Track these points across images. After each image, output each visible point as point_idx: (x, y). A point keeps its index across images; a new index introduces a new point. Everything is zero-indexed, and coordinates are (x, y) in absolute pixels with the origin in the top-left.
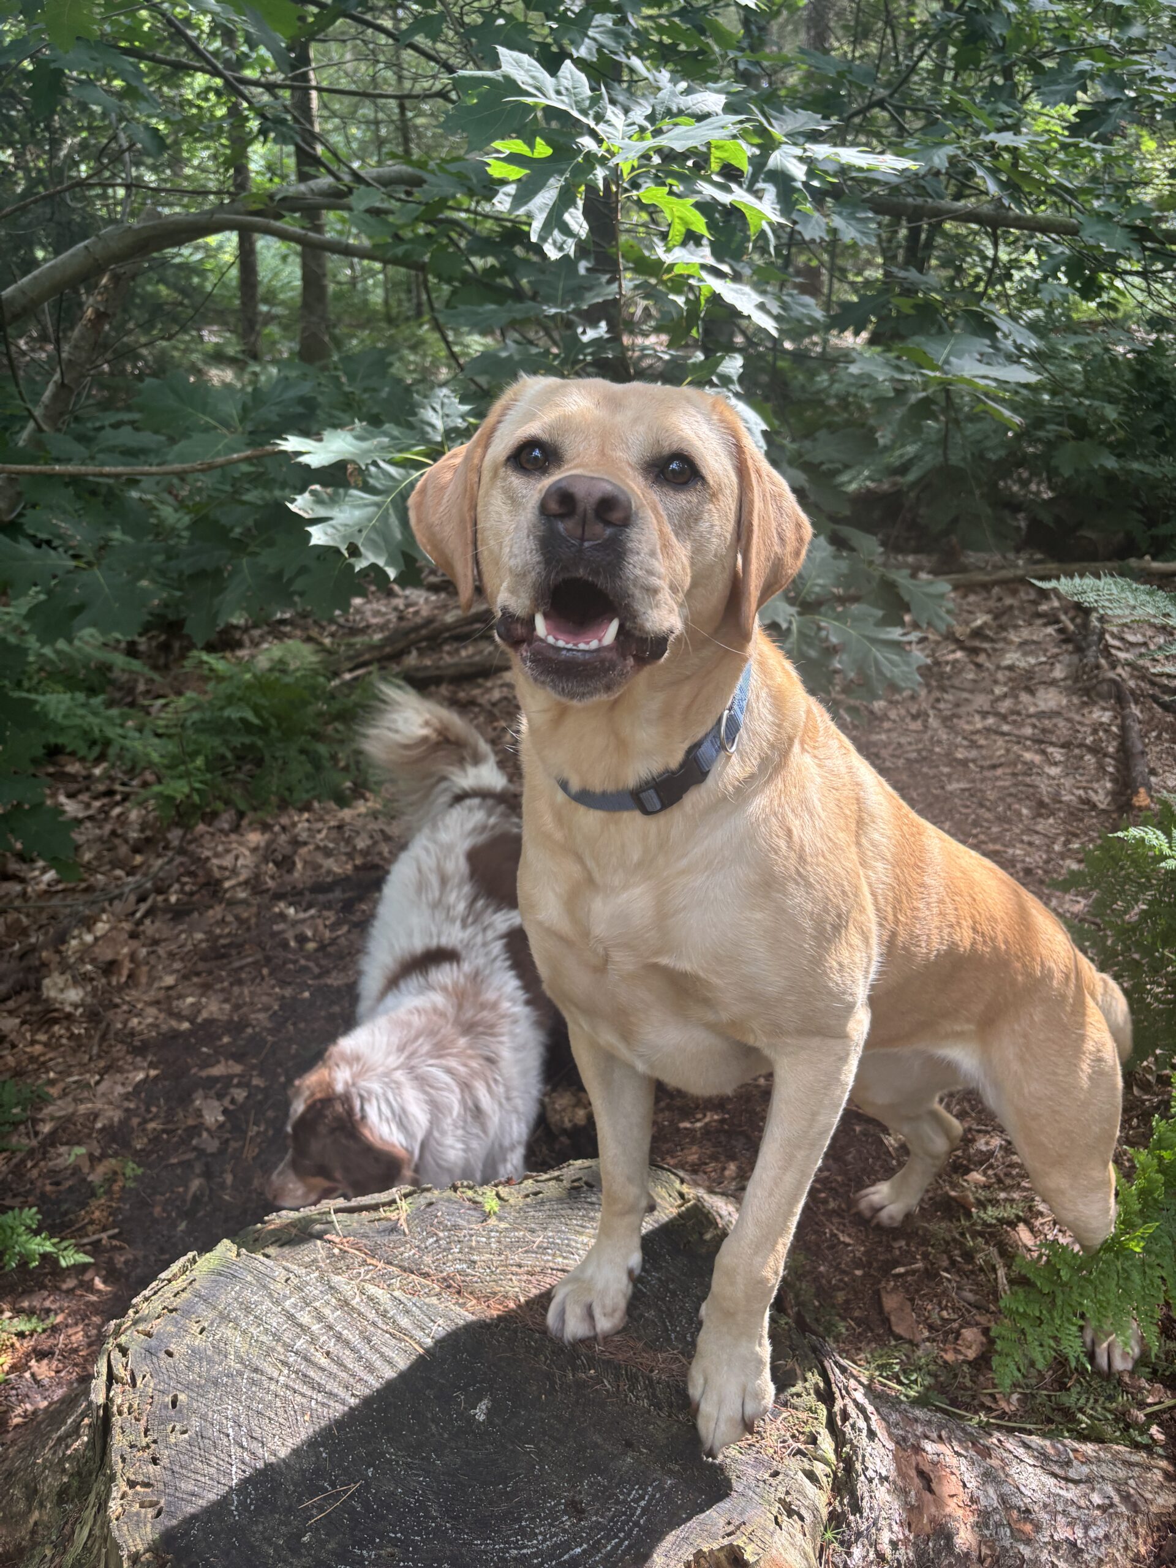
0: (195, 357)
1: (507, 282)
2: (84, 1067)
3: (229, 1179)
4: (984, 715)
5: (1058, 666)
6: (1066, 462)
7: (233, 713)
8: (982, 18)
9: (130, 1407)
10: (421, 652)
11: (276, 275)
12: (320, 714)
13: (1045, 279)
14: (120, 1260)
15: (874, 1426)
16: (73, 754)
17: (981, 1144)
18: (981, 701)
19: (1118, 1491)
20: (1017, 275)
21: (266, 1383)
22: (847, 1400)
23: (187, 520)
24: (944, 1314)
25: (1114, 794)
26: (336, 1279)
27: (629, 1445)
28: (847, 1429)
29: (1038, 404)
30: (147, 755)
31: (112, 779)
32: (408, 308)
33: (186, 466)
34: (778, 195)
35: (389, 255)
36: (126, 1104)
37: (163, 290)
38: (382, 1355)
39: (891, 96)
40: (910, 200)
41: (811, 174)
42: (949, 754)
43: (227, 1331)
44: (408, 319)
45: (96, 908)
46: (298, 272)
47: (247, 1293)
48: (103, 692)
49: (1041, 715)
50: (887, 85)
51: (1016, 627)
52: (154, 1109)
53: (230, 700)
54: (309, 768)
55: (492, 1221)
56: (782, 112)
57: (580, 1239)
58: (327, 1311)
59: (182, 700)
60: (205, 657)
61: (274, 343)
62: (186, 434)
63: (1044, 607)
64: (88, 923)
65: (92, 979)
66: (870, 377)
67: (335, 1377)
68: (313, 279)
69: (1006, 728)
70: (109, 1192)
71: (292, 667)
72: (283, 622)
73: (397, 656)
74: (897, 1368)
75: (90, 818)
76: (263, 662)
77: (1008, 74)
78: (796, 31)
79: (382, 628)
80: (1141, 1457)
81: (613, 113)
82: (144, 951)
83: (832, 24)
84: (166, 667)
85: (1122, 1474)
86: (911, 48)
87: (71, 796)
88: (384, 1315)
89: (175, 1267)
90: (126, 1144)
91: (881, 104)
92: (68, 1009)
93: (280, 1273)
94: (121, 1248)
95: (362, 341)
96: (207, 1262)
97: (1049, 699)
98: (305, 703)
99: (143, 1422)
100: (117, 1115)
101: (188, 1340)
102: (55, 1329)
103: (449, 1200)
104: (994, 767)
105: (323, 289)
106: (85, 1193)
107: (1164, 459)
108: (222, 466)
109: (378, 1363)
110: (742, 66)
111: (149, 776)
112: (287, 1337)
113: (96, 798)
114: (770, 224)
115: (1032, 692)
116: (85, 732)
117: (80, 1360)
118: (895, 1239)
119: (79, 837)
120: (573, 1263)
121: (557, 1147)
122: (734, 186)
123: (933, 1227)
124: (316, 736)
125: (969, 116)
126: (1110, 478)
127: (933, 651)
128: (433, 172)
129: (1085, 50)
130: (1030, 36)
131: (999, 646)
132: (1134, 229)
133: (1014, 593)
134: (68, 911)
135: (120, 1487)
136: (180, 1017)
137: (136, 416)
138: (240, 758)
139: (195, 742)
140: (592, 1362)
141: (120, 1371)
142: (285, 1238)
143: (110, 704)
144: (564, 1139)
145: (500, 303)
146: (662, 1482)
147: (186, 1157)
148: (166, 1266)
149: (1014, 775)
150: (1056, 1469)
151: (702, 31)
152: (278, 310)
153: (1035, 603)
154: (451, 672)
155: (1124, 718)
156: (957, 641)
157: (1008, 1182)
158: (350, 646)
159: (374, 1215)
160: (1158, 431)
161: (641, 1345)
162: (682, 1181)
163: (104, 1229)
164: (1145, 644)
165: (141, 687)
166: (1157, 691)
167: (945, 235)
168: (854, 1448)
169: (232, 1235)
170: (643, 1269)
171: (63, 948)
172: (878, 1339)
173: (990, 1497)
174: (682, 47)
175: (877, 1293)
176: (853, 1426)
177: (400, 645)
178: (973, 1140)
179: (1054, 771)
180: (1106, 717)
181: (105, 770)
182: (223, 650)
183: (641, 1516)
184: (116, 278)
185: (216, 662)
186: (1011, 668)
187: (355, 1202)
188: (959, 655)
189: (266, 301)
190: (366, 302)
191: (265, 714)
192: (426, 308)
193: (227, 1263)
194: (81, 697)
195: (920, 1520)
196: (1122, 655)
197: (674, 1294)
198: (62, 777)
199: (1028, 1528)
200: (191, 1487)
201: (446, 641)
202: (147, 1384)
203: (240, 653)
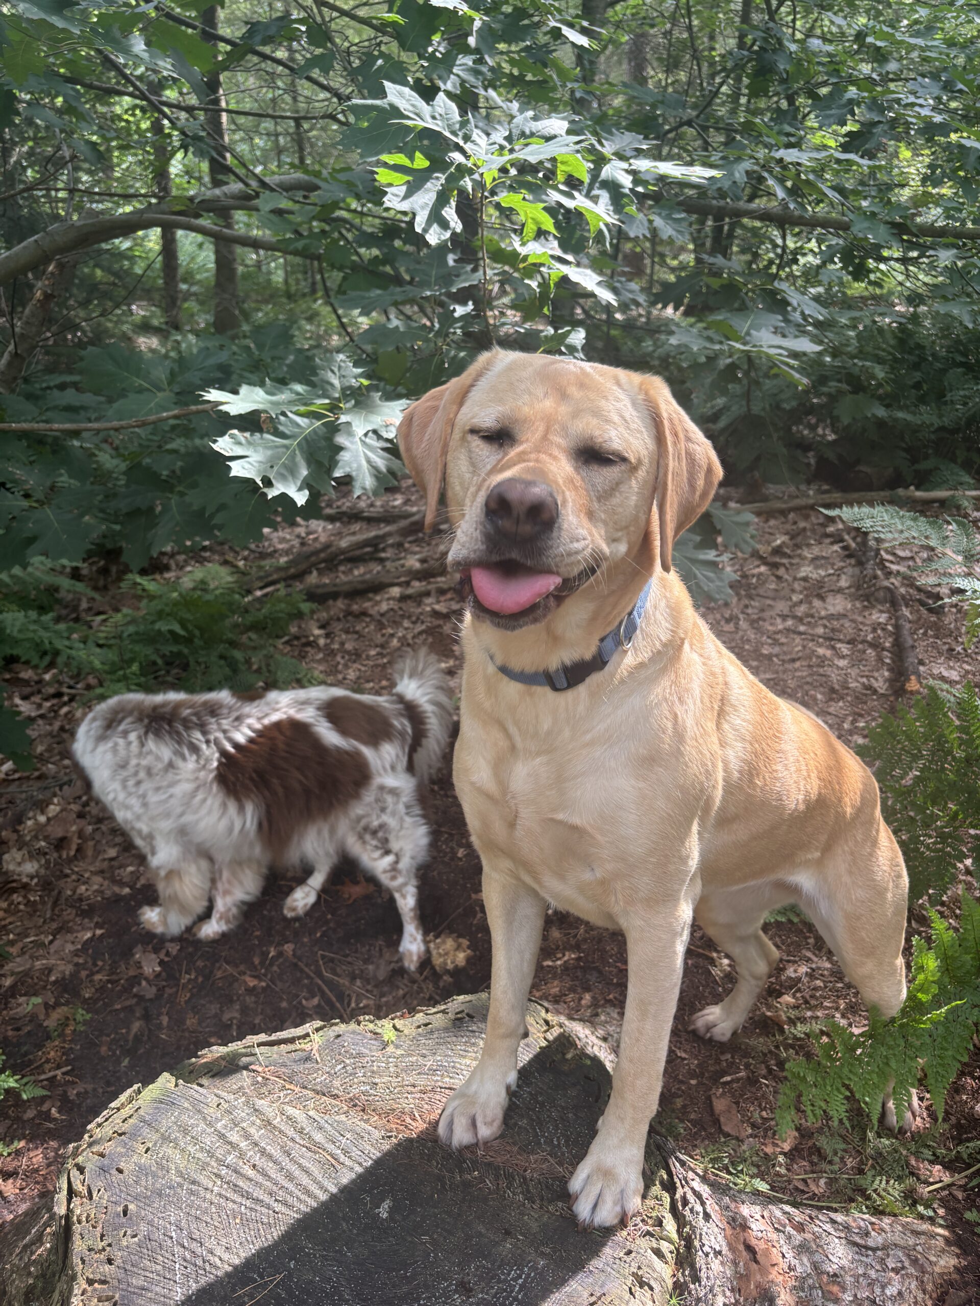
0: (125, 327)
1: (388, 269)
2: (39, 930)
3: (165, 1020)
4: (784, 617)
5: (843, 577)
6: (845, 412)
7: (163, 626)
8: (768, 56)
9: (88, 1216)
10: (321, 572)
11: (193, 259)
12: (236, 626)
13: (824, 263)
14: (72, 1093)
15: (709, 1210)
16: (27, 663)
17: (790, 972)
18: (781, 606)
19: (909, 1256)
20: (802, 260)
21: (202, 1193)
22: (687, 1189)
23: (123, 466)
24: (764, 1114)
25: (891, 681)
26: (261, 1103)
27: (508, 1233)
28: (687, 1212)
29: (822, 364)
30: (91, 663)
31: (60, 683)
32: (304, 286)
33: (123, 423)
34: (611, 198)
35: (291, 248)
36: (76, 960)
37: (99, 272)
38: (300, 1165)
39: (698, 116)
40: (714, 202)
41: (636, 182)
42: (756, 650)
43: (168, 1150)
44: (304, 295)
45: (48, 794)
46: (212, 257)
47: (184, 1117)
48: (51, 609)
49: (831, 617)
50: (695, 106)
51: (809, 545)
52: (100, 963)
53: (160, 615)
54: (227, 670)
55: (390, 1049)
56: (611, 134)
57: (464, 1061)
58: (252, 1130)
59: (119, 615)
60: (139, 580)
61: (192, 315)
62: (123, 394)
63: (831, 529)
64: (42, 806)
65: (45, 854)
66: (686, 346)
67: (260, 1186)
68: (224, 264)
69: (802, 628)
70: (62, 1035)
71: (212, 586)
72: (204, 549)
73: (300, 576)
74: (726, 1161)
75: (42, 716)
76: (187, 582)
77: (791, 100)
78: (620, 62)
79: (287, 552)
80: (925, 1226)
81: (477, 135)
82: (90, 828)
83: (648, 56)
84: (105, 588)
85: (911, 1242)
86: (713, 76)
87: (25, 698)
88: (301, 1132)
89: (123, 1098)
90: (76, 994)
91: (689, 123)
92: (25, 880)
93: (213, 1100)
94: (73, 1083)
95: (267, 314)
96: (152, 1091)
97: (837, 604)
98: (223, 617)
99: (99, 1229)
100: (68, 969)
101: (135, 1158)
102: (18, 1153)
103: (354, 1032)
104: (793, 660)
105: (233, 271)
106: (41, 1036)
107: (923, 408)
108: (154, 423)
109: (297, 1173)
110: (578, 95)
111: (91, 680)
112: (219, 1153)
113: (46, 699)
114: (607, 225)
115: (822, 598)
116: (37, 645)
117: (40, 1179)
118: (723, 1053)
119: (32, 733)
120: (458, 1082)
121: (441, 984)
122: (576, 194)
123: (753, 1042)
124: (233, 644)
125: (760, 135)
126: (881, 424)
127: (742, 566)
128: (326, 180)
129: (853, 81)
130: (808, 69)
131: (795, 561)
132: (893, 225)
133: (806, 517)
134: (24, 796)
135: (81, 1284)
136: (121, 884)
137: (76, 378)
138: (169, 664)
139: (131, 651)
140: (475, 1164)
141: (78, 1186)
142: (215, 1070)
143: (58, 620)
144: (447, 978)
145: (384, 288)
146: (536, 1263)
147: (128, 1003)
148: (115, 1096)
149: (810, 666)
150: (857, 1239)
151: (545, 65)
152: (194, 289)
153: (824, 525)
154: (346, 588)
155: (897, 619)
156: (761, 558)
157: (813, 1002)
158: (260, 568)
159: (291, 1047)
160: (917, 386)
161: (515, 1149)
162: (547, 1011)
163: (59, 1067)
164: (912, 558)
165: (84, 605)
166: (922, 596)
167: (744, 227)
168: (693, 1228)
169: (171, 1069)
170: (518, 1086)
171: (20, 828)
172: (710, 1137)
173: (803, 1266)
174: (529, 77)
175: (709, 1098)
176: (692, 1210)
177: (303, 567)
178: (784, 969)
179: (842, 663)
180: (883, 618)
181: (54, 676)
182: (153, 573)
183: (519, 1292)
184: (61, 266)
185: (149, 584)
186: (805, 579)
187: (274, 1037)
188: (763, 569)
189: (185, 281)
190: (269, 281)
191: (190, 627)
192: (320, 286)
193: (166, 1092)
194: (33, 614)
195: (748, 1286)
196: (894, 567)
197: (542, 1105)
198: (16, 682)
199: (835, 1289)
200: (141, 1283)
201: (341, 562)
202: (102, 1197)
203: (167, 575)
